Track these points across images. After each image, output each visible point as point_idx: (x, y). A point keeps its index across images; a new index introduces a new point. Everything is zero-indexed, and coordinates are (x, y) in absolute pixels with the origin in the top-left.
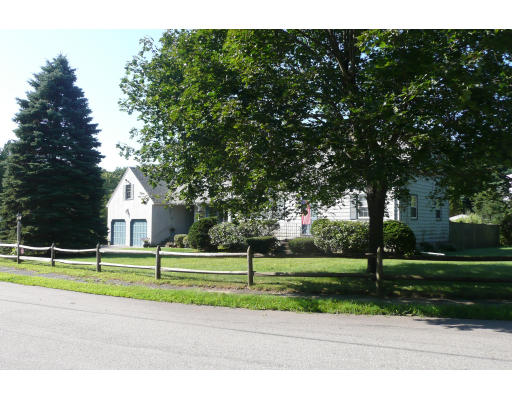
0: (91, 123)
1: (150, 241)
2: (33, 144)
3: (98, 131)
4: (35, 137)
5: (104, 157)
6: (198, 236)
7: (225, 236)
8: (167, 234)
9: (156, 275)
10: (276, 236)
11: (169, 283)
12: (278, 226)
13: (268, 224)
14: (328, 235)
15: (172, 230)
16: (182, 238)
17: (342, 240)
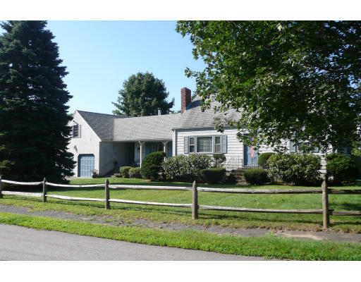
0: (60, 65)
1: (98, 173)
2: (8, 81)
3: (67, 73)
4: (10, 74)
5: (71, 97)
6: (151, 169)
7: (178, 168)
8: (111, 167)
9: (193, 214)
10: (224, 167)
11: (217, 224)
12: (224, 159)
13: (217, 157)
14: (283, 166)
15: (116, 163)
16: (127, 170)
17: (298, 170)
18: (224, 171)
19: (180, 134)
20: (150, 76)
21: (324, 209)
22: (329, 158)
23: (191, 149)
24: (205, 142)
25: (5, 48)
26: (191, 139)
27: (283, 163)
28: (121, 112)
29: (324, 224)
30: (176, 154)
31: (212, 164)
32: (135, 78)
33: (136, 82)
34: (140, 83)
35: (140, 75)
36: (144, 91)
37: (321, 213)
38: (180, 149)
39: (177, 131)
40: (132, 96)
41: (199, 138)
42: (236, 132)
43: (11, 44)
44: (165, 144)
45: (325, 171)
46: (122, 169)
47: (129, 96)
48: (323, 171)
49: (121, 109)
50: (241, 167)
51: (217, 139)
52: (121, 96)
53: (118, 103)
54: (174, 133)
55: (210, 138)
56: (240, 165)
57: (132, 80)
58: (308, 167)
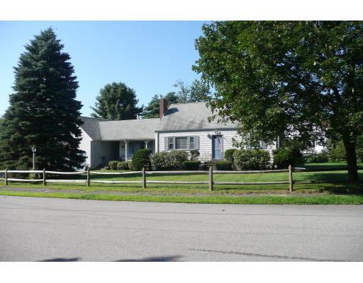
1: (89, 166)
7: (163, 161)
8: (100, 161)
9: (210, 188)
10: (199, 160)
11: (227, 192)
12: (198, 154)
13: (193, 153)
14: (244, 159)
15: (103, 158)
16: (116, 164)
17: (254, 161)
18: (199, 163)
19: (161, 135)
20: (123, 85)
21: (290, 181)
22: (275, 153)
23: (171, 146)
24: (181, 141)
25: (34, 67)
26: (171, 139)
27: (243, 157)
28: (98, 115)
29: (290, 189)
30: (158, 151)
31: (189, 158)
32: (110, 87)
33: (112, 90)
34: (115, 92)
35: (115, 84)
36: (119, 98)
37: (288, 183)
38: (161, 147)
39: (159, 132)
40: (108, 102)
41: (177, 138)
42: (206, 133)
43: (39, 64)
44: (147, 143)
45: (273, 162)
46: (111, 163)
47: (106, 102)
48: (272, 161)
49: (98, 113)
50: (210, 160)
51: (192, 139)
52: (98, 102)
53: (95, 108)
54: (156, 134)
55: (186, 138)
56: (210, 159)
57: (108, 89)
58: (262, 159)
